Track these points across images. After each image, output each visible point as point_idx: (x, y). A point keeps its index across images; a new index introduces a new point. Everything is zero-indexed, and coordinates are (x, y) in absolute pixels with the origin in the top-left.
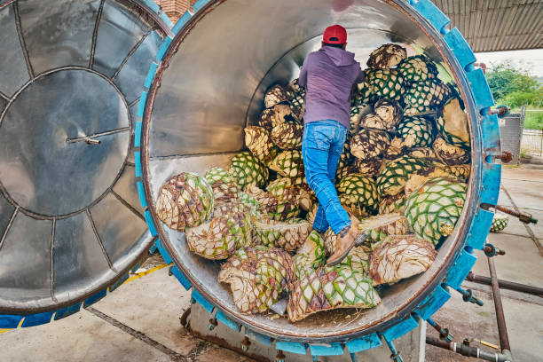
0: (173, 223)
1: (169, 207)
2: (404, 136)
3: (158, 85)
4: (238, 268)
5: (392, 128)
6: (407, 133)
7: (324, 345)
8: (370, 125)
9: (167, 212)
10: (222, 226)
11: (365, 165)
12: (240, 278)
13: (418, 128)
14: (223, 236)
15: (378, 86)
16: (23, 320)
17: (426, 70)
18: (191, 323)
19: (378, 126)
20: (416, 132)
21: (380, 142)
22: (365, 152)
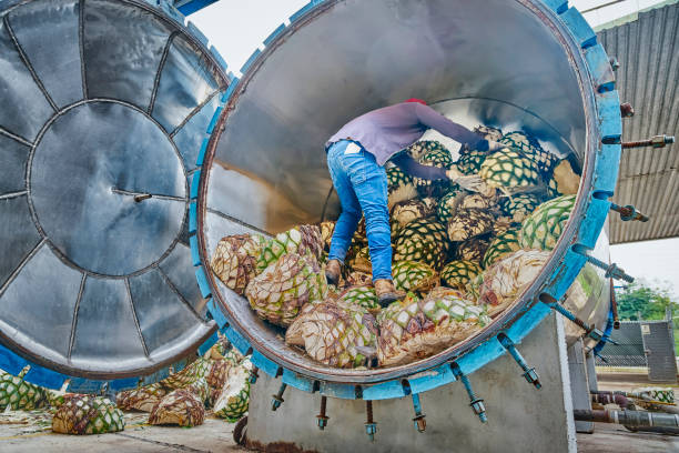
0: (231, 278)
1: (226, 256)
2: (512, 212)
3: (222, 127)
4: (311, 312)
5: (496, 206)
6: (515, 208)
7: (428, 373)
8: (470, 205)
9: (224, 262)
10: (292, 263)
11: (467, 249)
12: (314, 322)
13: (527, 202)
14: (293, 276)
15: (474, 162)
16: (28, 367)
17: (527, 142)
18: (248, 433)
19: (480, 205)
20: (525, 206)
21: (483, 218)
22: (466, 228)
